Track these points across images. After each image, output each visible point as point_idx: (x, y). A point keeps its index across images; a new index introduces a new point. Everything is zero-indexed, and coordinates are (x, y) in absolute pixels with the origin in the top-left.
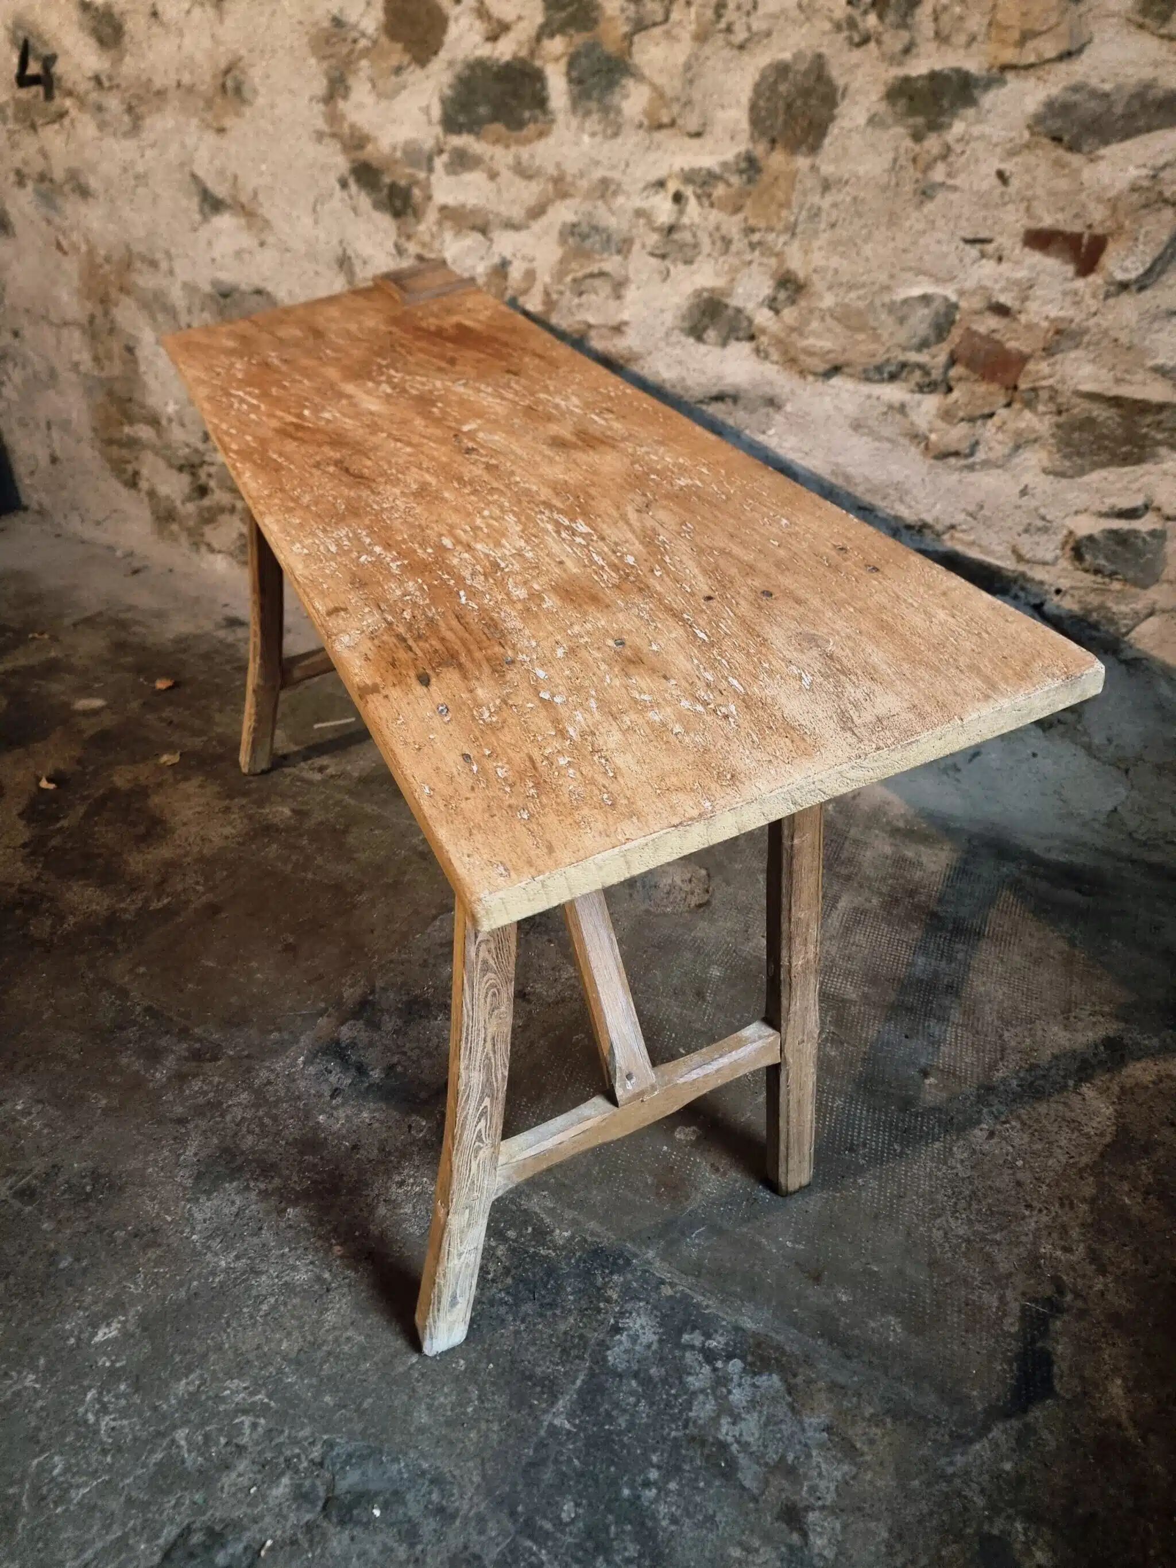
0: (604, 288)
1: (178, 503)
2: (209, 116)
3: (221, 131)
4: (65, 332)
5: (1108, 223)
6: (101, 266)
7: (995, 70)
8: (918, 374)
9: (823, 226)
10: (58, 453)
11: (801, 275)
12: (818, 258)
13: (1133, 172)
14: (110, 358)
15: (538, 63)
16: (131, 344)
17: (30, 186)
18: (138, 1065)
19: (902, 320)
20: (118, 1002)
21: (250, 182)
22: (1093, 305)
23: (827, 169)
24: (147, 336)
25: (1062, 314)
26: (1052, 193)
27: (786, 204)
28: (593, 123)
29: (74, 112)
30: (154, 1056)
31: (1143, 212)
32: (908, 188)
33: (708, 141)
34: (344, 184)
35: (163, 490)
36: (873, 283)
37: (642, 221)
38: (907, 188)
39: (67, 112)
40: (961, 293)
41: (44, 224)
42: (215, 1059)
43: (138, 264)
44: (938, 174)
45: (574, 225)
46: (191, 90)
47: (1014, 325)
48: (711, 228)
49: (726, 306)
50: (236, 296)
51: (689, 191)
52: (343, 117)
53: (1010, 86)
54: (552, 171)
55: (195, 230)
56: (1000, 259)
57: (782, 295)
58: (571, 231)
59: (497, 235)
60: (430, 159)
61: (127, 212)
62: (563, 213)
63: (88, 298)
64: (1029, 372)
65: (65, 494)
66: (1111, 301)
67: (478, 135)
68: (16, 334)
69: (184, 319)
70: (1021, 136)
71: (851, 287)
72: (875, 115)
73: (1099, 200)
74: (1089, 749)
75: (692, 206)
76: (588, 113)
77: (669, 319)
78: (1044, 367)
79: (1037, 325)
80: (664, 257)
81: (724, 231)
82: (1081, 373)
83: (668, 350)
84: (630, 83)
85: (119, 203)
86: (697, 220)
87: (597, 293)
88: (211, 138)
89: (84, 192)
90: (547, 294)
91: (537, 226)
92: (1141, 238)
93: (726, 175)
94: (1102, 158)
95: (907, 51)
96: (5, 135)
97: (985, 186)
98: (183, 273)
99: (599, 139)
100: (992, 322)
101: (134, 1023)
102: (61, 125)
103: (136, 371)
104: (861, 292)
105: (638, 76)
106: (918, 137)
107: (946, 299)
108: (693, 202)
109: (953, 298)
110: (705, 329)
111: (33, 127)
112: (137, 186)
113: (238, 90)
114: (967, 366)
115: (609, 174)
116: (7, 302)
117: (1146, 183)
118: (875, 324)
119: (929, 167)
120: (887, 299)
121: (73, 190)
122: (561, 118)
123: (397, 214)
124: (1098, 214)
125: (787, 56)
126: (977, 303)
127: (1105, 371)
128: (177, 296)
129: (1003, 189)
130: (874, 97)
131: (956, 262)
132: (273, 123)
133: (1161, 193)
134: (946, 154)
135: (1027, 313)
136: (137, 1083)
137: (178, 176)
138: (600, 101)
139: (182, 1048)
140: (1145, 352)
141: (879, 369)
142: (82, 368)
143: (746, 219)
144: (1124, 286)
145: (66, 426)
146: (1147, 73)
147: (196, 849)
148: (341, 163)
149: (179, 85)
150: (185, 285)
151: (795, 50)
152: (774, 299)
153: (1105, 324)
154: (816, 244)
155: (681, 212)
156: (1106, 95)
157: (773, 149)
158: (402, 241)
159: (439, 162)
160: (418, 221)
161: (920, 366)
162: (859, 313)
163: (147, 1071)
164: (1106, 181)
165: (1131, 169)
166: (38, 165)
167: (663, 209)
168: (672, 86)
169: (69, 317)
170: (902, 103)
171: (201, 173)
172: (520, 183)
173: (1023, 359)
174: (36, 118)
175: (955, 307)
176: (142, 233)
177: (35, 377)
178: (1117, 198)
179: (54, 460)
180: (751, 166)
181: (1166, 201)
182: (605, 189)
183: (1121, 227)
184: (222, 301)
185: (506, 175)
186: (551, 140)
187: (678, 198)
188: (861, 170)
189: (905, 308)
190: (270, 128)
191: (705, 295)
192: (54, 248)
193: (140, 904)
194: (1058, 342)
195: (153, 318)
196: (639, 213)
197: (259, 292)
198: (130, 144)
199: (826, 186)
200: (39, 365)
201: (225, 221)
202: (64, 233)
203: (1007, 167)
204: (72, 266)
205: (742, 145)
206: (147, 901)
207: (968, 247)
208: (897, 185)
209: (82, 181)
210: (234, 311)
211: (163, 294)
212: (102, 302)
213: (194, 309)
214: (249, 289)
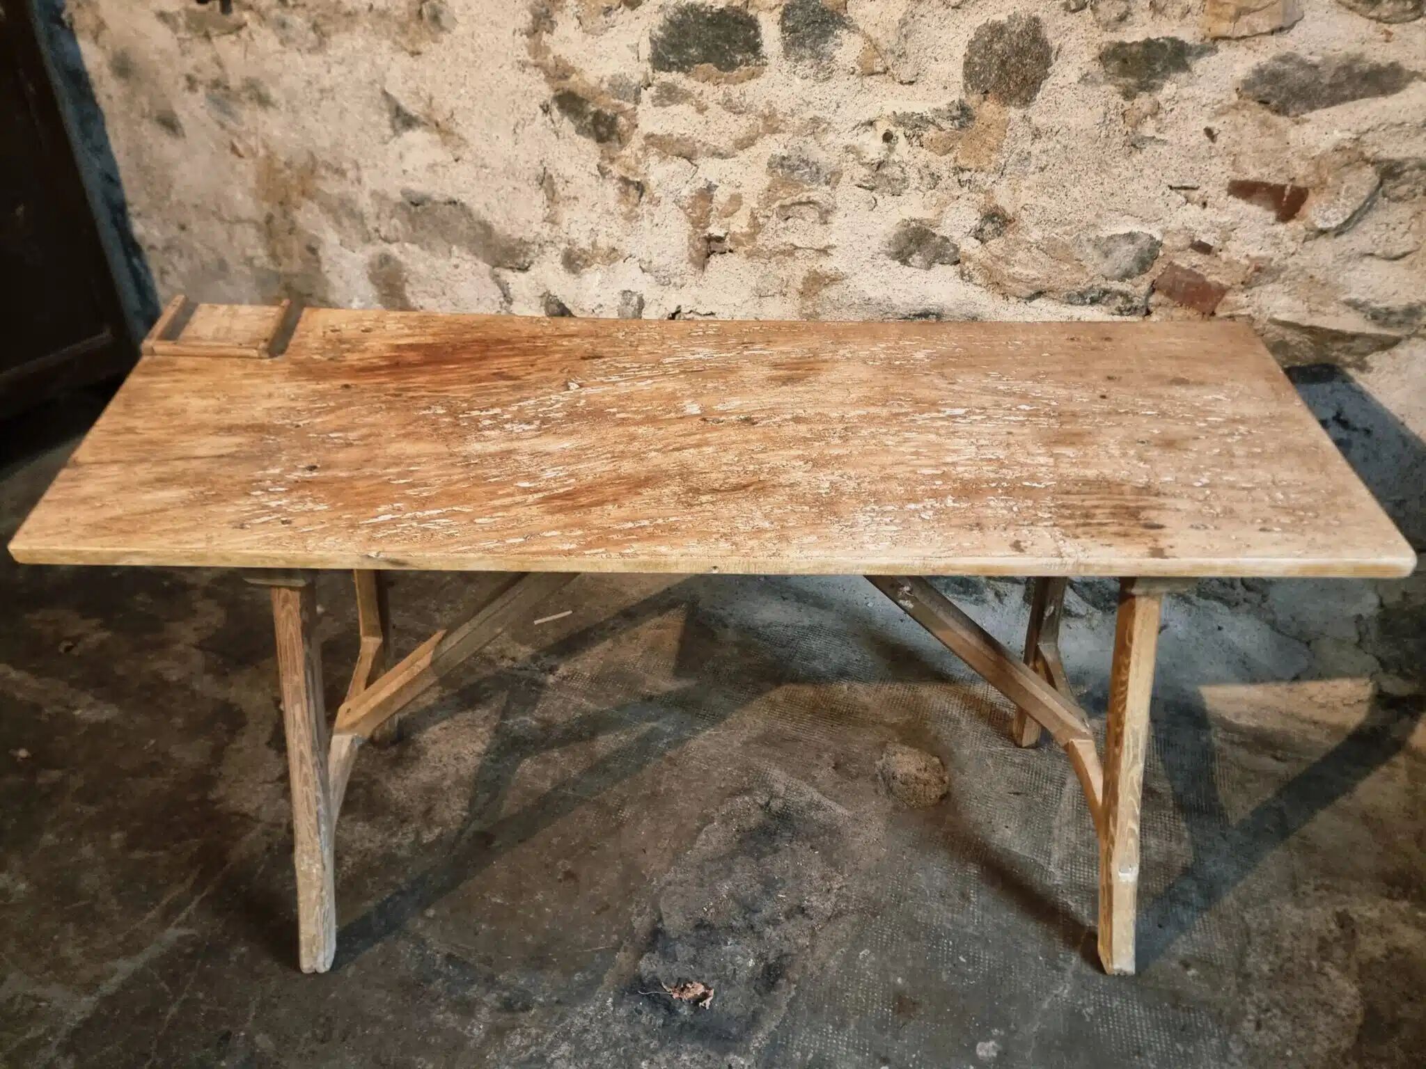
0: (812, 214)
2: (403, 41)
3: (416, 54)
4: (238, 229)
5: (1311, 179)
6: (281, 171)
7: (1208, 40)
8: (1120, 300)
9: (1032, 169)
11: (1009, 211)
12: (1025, 197)
13: (1337, 135)
14: (289, 256)
15: (751, 12)
16: (314, 245)
17: (201, 90)
18: (452, 1020)
19: (1106, 255)
20: (417, 952)
21: (447, 102)
22: (1292, 247)
23: (1038, 120)
24: (330, 238)
25: (1262, 253)
26: (1259, 150)
27: (999, 149)
28: (806, 67)
29: (252, 25)
30: (467, 1009)
31: (1345, 169)
32: (1118, 139)
33: (919, 89)
34: (546, 110)
36: (1081, 221)
37: (851, 156)
38: (1116, 140)
39: (245, 24)
40: (1165, 233)
41: (217, 128)
42: (526, 1008)
44: (1148, 129)
45: (784, 158)
46: (383, 14)
47: (1216, 262)
48: (920, 165)
49: (934, 235)
50: (428, 205)
51: (899, 132)
52: (548, 50)
53: (1220, 54)
54: (761, 107)
55: (386, 143)
56: (1205, 204)
57: (989, 227)
58: (779, 164)
59: (703, 162)
60: (638, 92)
61: (310, 121)
62: (772, 146)
63: (266, 199)
64: (1227, 303)
66: (1309, 244)
67: (687, 72)
68: (183, 228)
69: (371, 224)
70: (1230, 99)
71: (1057, 223)
72: (1087, 74)
73: (1303, 158)
74: (1273, 625)
75: (902, 144)
76: (802, 58)
77: (875, 244)
78: (1242, 299)
79: (1238, 262)
80: (872, 189)
81: (933, 168)
82: (1277, 303)
83: (874, 271)
84: (843, 34)
85: (302, 114)
86: (906, 158)
87: (803, 219)
88: (404, 60)
89: (264, 101)
90: (754, 217)
91: (743, 156)
92: (1343, 193)
93: (938, 121)
94: (1308, 121)
95: (1122, 19)
96: (175, 42)
97: (1193, 141)
98: (371, 181)
99: (809, 82)
100: (1196, 258)
101: (438, 974)
102: (239, 36)
103: (318, 270)
104: (1068, 228)
105: (852, 28)
106: (1128, 95)
107: (1152, 238)
108: (902, 140)
109: (1158, 237)
110: (910, 254)
111: (207, 36)
112: (321, 99)
113: (435, 18)
114: (1169, 294)
115: (818, 114)
116: (174, 198)
117: (1348, 145)
118: (1081, 257)
119: (1139, 122)
120: (1093, 236)
121: (251, 99)
122: (772, 61)
123: (601, 139)
124: (1301, 171)
125: (1003, 18)
126: (1181, 241)
127: (1299, 303)
128: (365, 203)
129: (1211, 144)
130: (1087, 58)
131: (1162, 206)
132: (474, 51)
133: (1362, 153)
134: (1156, 111)
135: (1227, 250)
136: (457, 1044)
137: (368, 92)
138: (812, 49)
139: (491, 998)
140: (1336, 288)
141: (1081, 295)
142: (257, 263)
143: (956, 159)
144: (1323, 232)
146: (1354, 49)
147: (451, 770)
148: (545, 92)
149: (371, 8)
150: (374, 194)
151: (1011, 12)
152: (981, 230)
153: (1302, 264)
154: (1025, 184)
155: (891, 150)
156: (1316, 67)
157: (985, 99)
158: (606, 163)
159: (646, 95)
160: (622, 147)
161: (1121, 294)
162: (1066, 246)
163: (464, 1028)
164: (1312, 142)
165: (1336, 132)
166: (213, 72)
167: (873, 147)
168: (887, 39)
169: (244, 215)
170: (1115, 64)
171: (393, 92)
172: (728, 116)
173: (1222, 291)
174: (210, 29)
175: (1160, 244)
176: (327, 144)
177: (203, 267)
178: (1322, 157)
180: (964, 114)
181: (1367, 161)
182: (816, 126)
183: (1323, 182)
184: (413, 209)
185: (714, 110)
186: (762, 81)
187: (888, 137)
188: (1072, 122)
189: (1111, 244)
190: (471, 56)
191: (913, 224)
192: (228, 151)
193: (412, 837)
194: (1257, 279)
195: (339, 222)
196: (848, 149)
197: (453, 203)
198: (317, 59)
199: (1037, 135)
200: (209, 258)
201: (416, 137)
202: (239, 137)
203: (1216, 125)
204: (247, 168)
205: (956, 94)
206: (418, 834)
207: (1173, 193)
208: (1107, 137)
209: (262, 91)
210: (426, 219)
211: (350, 200)
212: (281, 203)
213: (382, 215)
214: (442, 200)
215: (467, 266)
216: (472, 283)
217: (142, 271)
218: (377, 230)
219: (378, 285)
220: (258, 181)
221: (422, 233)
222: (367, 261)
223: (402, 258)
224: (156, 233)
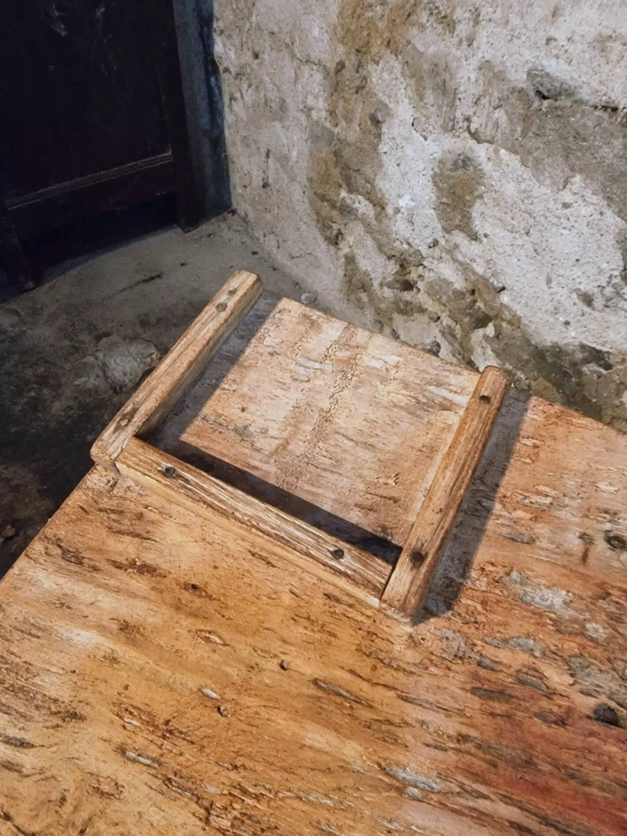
1: (376, 284)
4: (306, 69)
10: (271, 181)
14: (349, 120)
24: (403, 112)
35: (364, 264)
43: (424, 17)
50: (565, 102)
63: (342, 41)
65: (269, 217)
68: (256, 56)
69: (463, 109)
103: (375, 147)
116: (254, 19)
128: (467, 76)
142: (314, 114)
145: (284, 160)
150: (485, 66)
169: (315, 55)
177: (266, 103)
179: (265, 185)
184: (536, 103)
195: (420, 94)
200: (272, 95)
210: (550, 124)
211: (447, 68)
212: (358, 51)
213: (484, 101)
214: (594, 100)
215: (585, 211)
216: (580, 234)
217: (217, 92)
218: (468, 119)
219: (439, 189)
220: (341, 14)
221: (532, 142)
222: (438, 156)
223: (487, 167)
224: (232, 54)
